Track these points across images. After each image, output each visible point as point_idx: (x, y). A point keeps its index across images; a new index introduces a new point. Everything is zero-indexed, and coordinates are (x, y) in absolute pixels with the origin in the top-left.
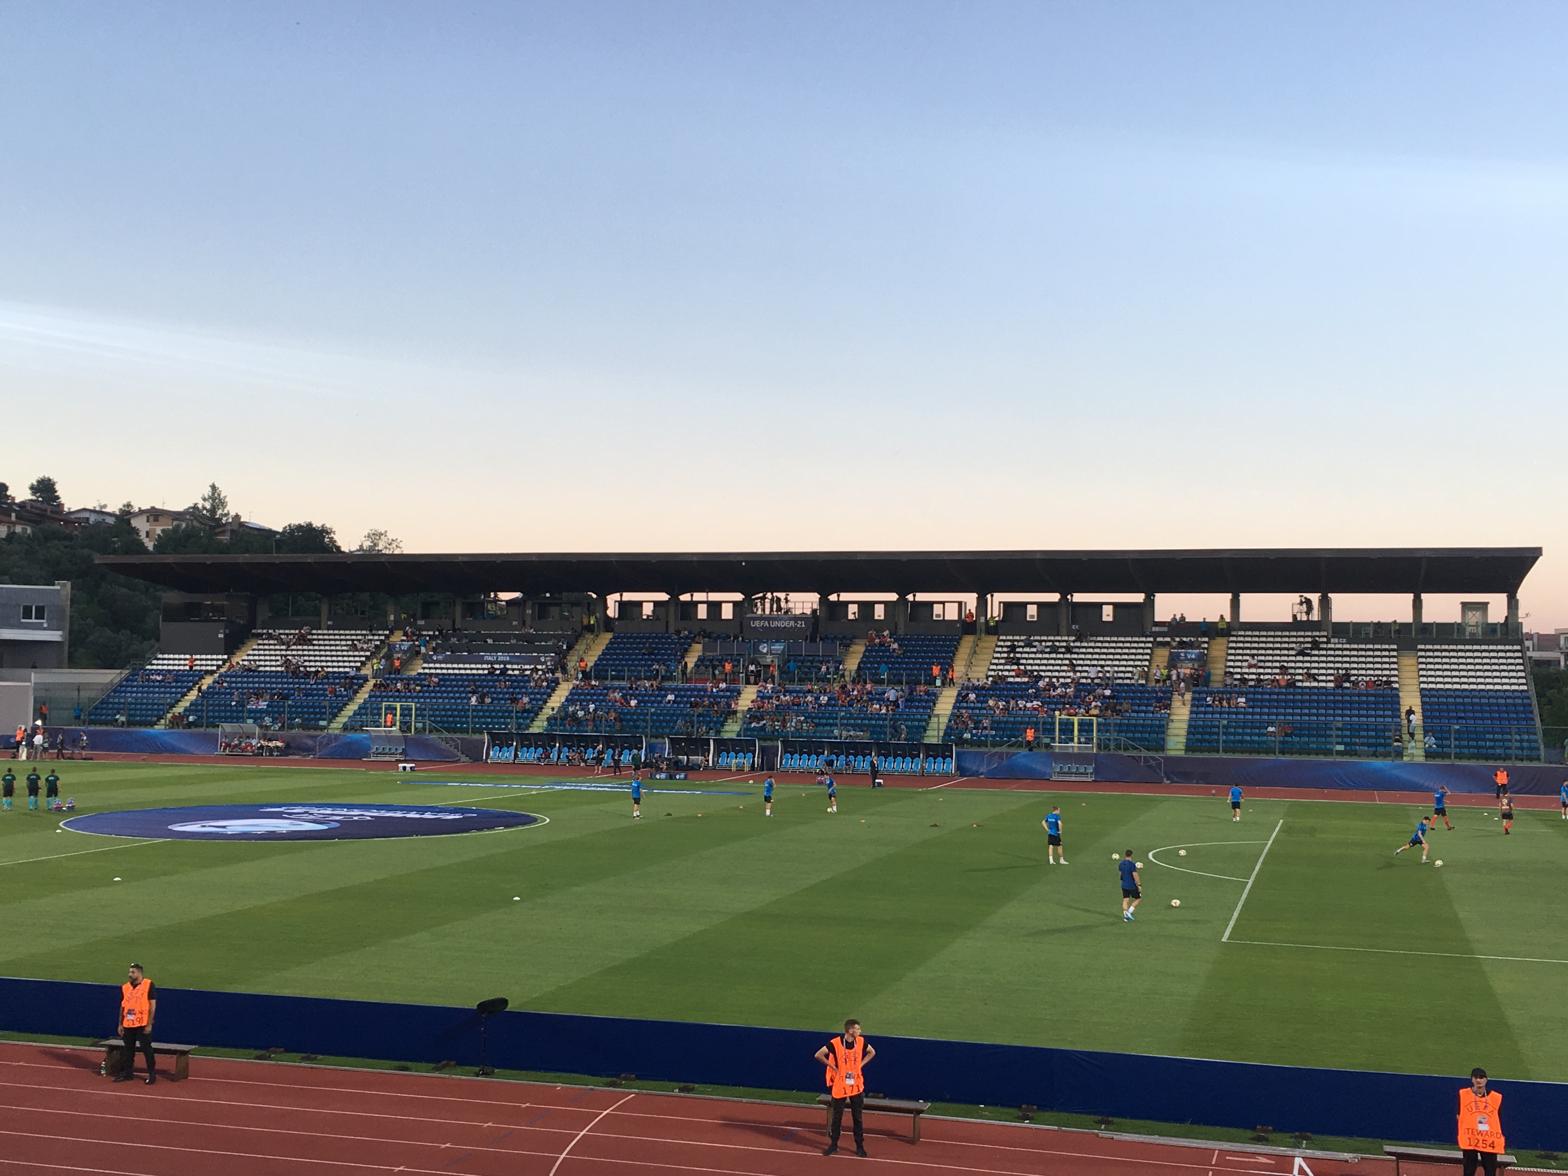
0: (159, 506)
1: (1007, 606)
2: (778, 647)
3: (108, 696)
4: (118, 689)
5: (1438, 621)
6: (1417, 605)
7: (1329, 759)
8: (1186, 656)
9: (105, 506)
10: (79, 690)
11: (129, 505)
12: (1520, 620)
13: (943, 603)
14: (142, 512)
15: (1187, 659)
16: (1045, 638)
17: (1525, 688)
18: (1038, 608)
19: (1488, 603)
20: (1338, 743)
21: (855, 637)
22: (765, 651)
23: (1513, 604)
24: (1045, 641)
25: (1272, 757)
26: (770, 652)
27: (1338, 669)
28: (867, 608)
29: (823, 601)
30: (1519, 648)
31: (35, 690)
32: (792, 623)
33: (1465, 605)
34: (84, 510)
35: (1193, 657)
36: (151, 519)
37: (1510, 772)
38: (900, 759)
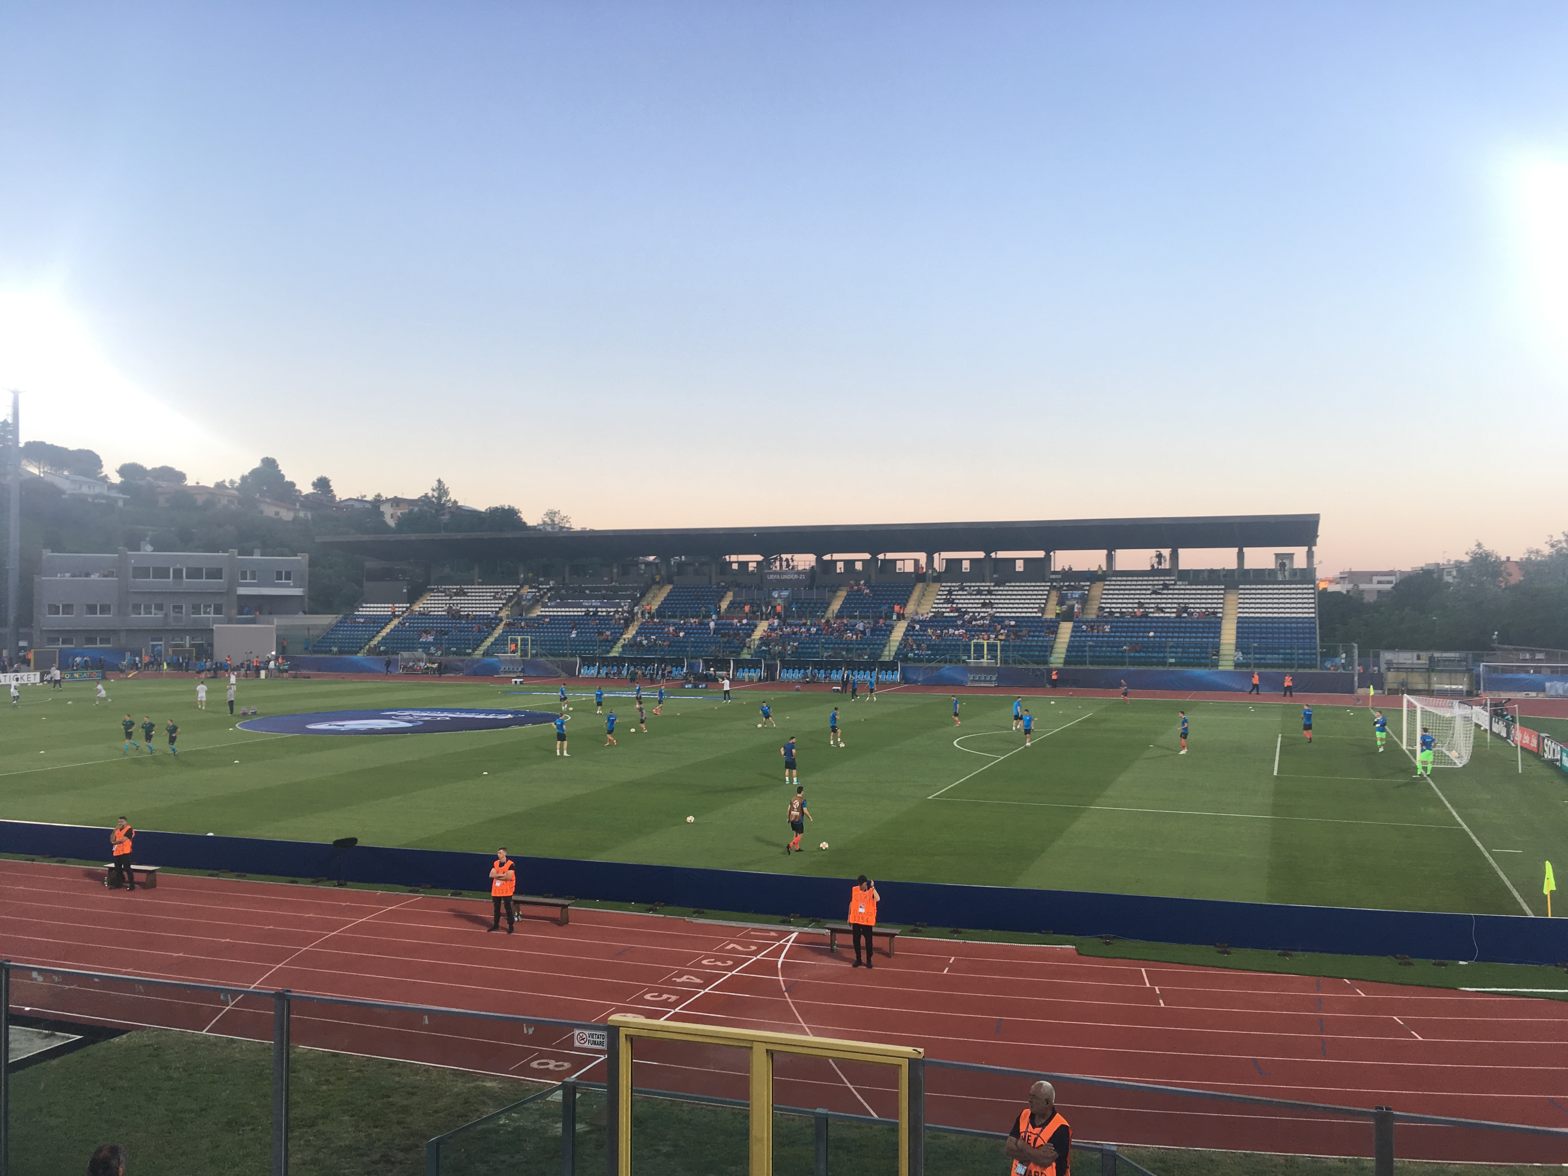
0: (399, 496)
1: (948, 561)
2: (785, 593)
3: (328, 633)
4: (334, 629)
5: (1254, 568)
6: (1241, 557)
7: (1164, 669)
8: (1071, 596)
9: (365, 496)
10: (309, 629)
11: (379, 495)
12: (1315, 566)
13: (903, 560)
14: (387, 500)
15: (1072, 598)
16: (974, 584)
17: (1313, 615)
18: (970, 562)
19: (1293, 554)
20: (1172, 658)
21: (841, 586)
22: (776, 596)
23: (1310, 555)
24: (974, 586)
25: (1125, 668)
26: (780, 597)
27: (1179, 603)
28: (850, 564)
29: (819, 560)
30: (1312, 586)
31: (277, 630)
32: (796, 576)
33: (1277, 555)
34: (350, 499)
35: (1077, 596)
36: (394, 505)
37: (1294, 677)
38: (862, 672)
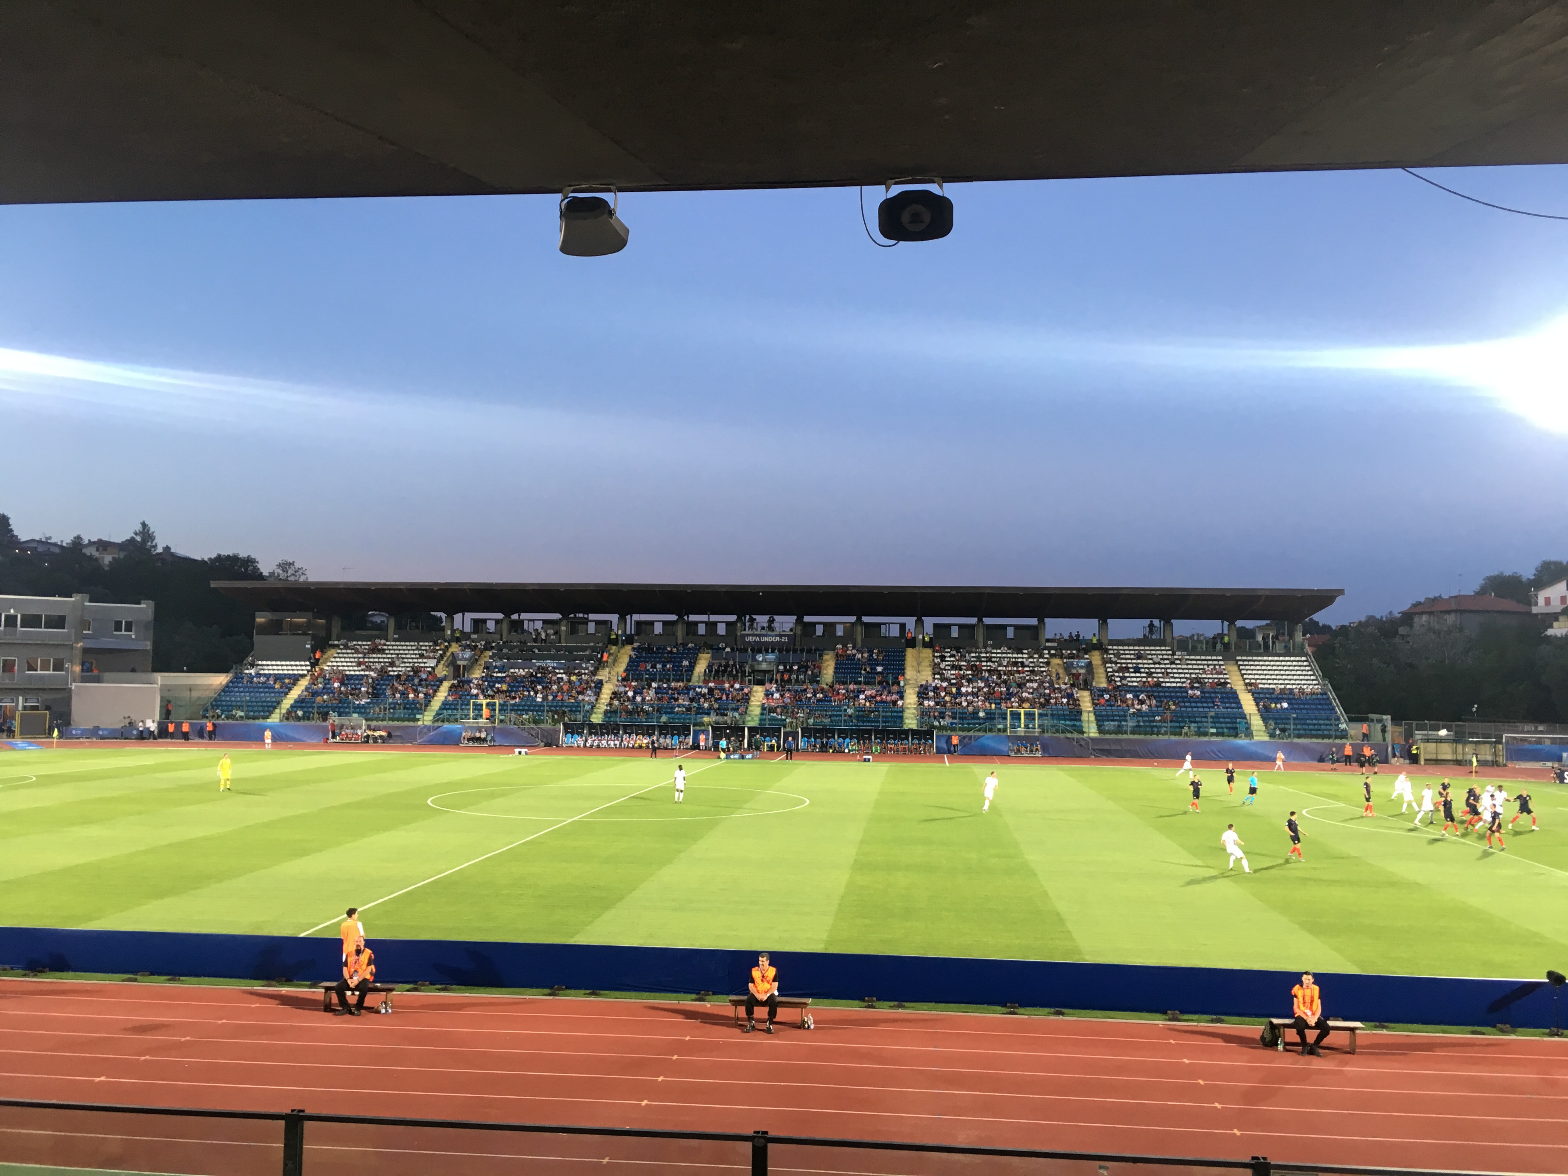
1: (936, 627)
2: (771, 657)
3: (219, 695)
7: (1206, 739)
8: (1077, 664)
9: (50, 538)
10: (190, 690)
11: (79, 538)
13: (887, 624)
14: (91, 543)
17: (1320, 687)
18: (959, 628)
20: (1212, 727)
21: (825, 649)
22: (761, 659)
25: (1166, 738)
26: (764, 660)
27: (1191, 674)
28: (829, 627)
29: (799, 621)
30: (1305, 658)
31: (161, 690)
32: (778, 639)
34: (33, 540)
35: (1083, 664)
36: (101, 549)
